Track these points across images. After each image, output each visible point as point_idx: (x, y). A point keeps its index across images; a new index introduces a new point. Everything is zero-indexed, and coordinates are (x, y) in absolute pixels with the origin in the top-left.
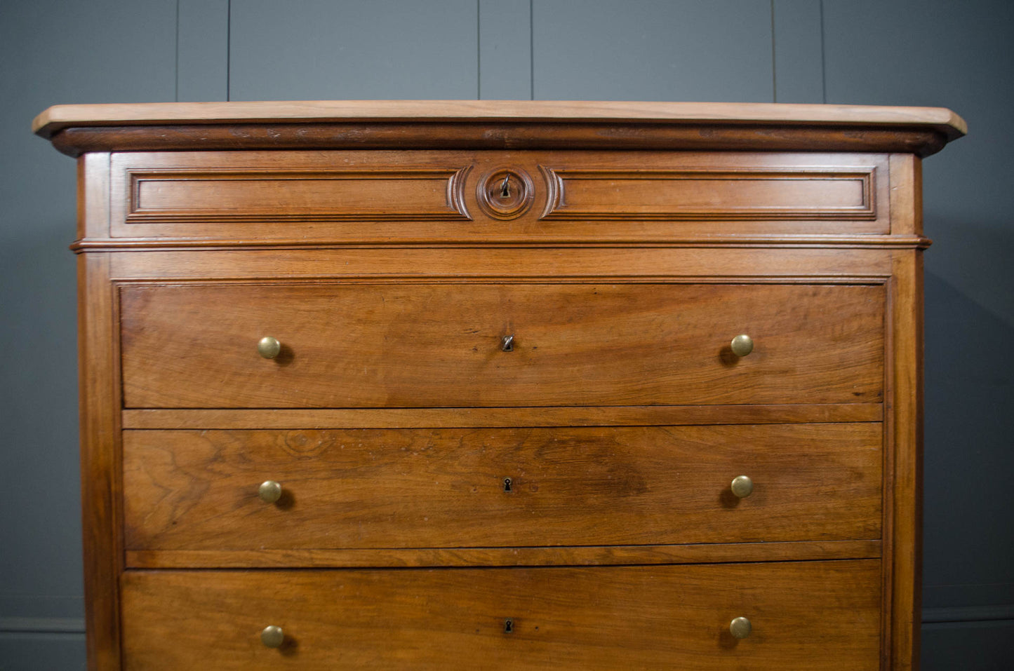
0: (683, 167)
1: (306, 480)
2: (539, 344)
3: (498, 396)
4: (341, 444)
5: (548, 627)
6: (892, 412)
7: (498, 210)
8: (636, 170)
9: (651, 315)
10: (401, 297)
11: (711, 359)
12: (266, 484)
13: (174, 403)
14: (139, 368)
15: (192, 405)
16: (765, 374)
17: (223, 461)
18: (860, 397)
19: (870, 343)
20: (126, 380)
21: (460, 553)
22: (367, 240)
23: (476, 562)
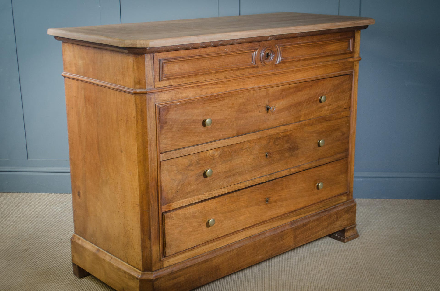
4: (225, 152)
5: (276, 198)
13: (176, 147)
17: (192, 166)
18: (346, 109)
20: (160, 142)
21: (255, 180)
23: (259, 182)
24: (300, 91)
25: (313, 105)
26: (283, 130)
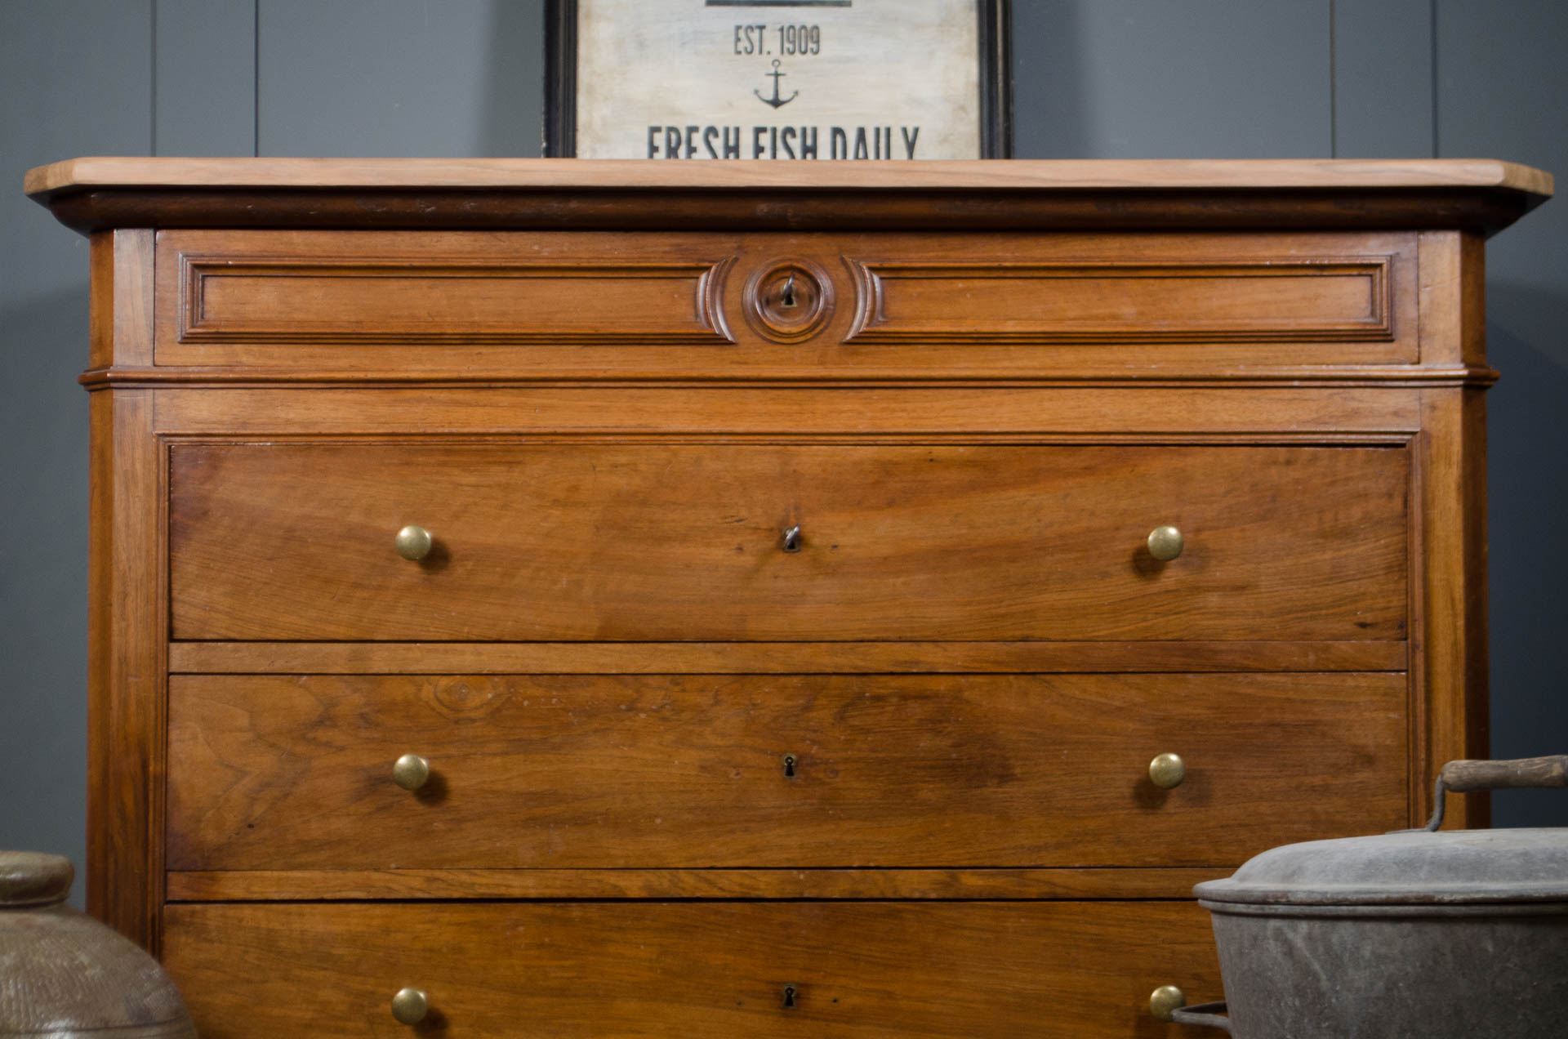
0: (1074, 257)
1: (466, 757)
2: (841, 540)
3: (775, 624)
4: (524, 699)
5: (854, 1000)
6: (1422, 654)
7: (777, 328)
8: (996, 264)
9: (1021, 495)
10: (623, 465)
11: (1119, 567)
12: (403, 761)
13: (255, 632)
14: (197, 576)
15: (283, 636)
16: (1209, 591)
17: (335, 726)
18: (1369, 631)
19: (1382, 542)
20: (175, 594)
21: (711, 875)
22: (570, 375)
23: (738, 892)
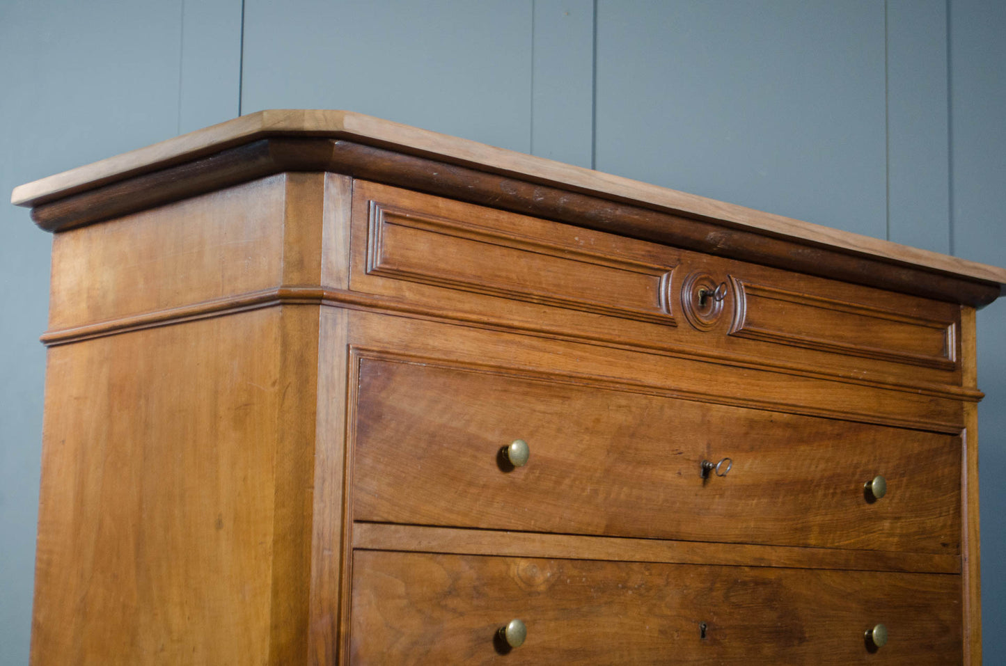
1: (535, 622)
3: (694, 529)
4: (568, 578)
6: (968, 564)
8: (801, 294)
10: (623, 407)
14: (371, 468)
15: (424, 521)
16: (885, 519)
17: (458, 596)
18: (944, 548)
22: (601, 336)
24: (801, 441)
25: (848, 501)
26: (756, 559)
